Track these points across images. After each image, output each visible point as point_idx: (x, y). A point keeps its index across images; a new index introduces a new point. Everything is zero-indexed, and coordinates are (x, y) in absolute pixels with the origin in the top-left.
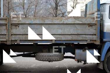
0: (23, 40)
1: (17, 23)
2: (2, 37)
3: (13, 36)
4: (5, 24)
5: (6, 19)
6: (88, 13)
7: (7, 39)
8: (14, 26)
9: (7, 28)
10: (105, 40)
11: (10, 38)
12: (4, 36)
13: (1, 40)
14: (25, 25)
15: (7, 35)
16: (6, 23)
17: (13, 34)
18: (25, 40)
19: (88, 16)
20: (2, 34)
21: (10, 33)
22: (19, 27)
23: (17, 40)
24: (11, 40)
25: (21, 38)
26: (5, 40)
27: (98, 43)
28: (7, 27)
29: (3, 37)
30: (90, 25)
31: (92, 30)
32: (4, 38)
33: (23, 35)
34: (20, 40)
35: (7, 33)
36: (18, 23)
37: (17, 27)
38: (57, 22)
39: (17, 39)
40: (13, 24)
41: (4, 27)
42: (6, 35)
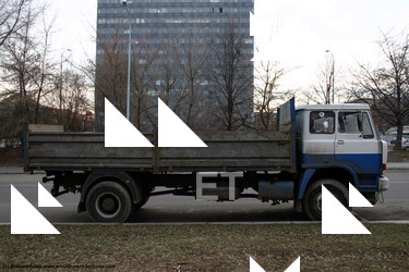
0: (178, 166)
2: (145, 162)
3: (163, 161)
5: (152, 135)
6: (281, 122)
7: (154, 165)
10: (303, 166)
11: (158, 163)
13: (145, 167)
15: (154, 159)
17: (162, 157)
19: (281, 127)
20: (147, 157)
21: (158, 155)
23: (168, 168)
24: (159, 167)
25: (174, 163)
27: (293, 170)
29: (147, 162)
30: (281, 143)
31: (284, 151)
32: (149, 164)
33: (177, 159)
34: (173, 167)
35: (154, 156)
38: (229, 138)
39: (168, 166)
42: (151, 158)
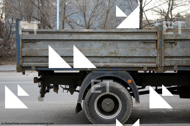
0: (184, 65)
1: (173, 38)
2: (149, 61)
3: (168, 59)
4: (154, 40)
5: (157, 32)
7: (158, 64)
8: (168, 44)
9: (158, 47)
11: (163, 62)
12: (153, 60)
13: (149, 66)
14: (186, 42)
15: (158, 57)
16: (156, 39)
17: (167, 55)
18: (186, 65)
20: (150, 56)
21: (163, 54)
22: (176, 44)
23: (173, 66)
24: (163, 66)
25: (180, 63)
26: (154, 65)
28: (158, 44)
29: (151, 61)
32: (153, 63)
33: (183, 57)
34: (178, 66)
35: (158, 55)
36: (176, 38)
37: (174, 45)
39: (173, 64)
40: (167, 40)
41: (154, 46)
42: (155, 57)
